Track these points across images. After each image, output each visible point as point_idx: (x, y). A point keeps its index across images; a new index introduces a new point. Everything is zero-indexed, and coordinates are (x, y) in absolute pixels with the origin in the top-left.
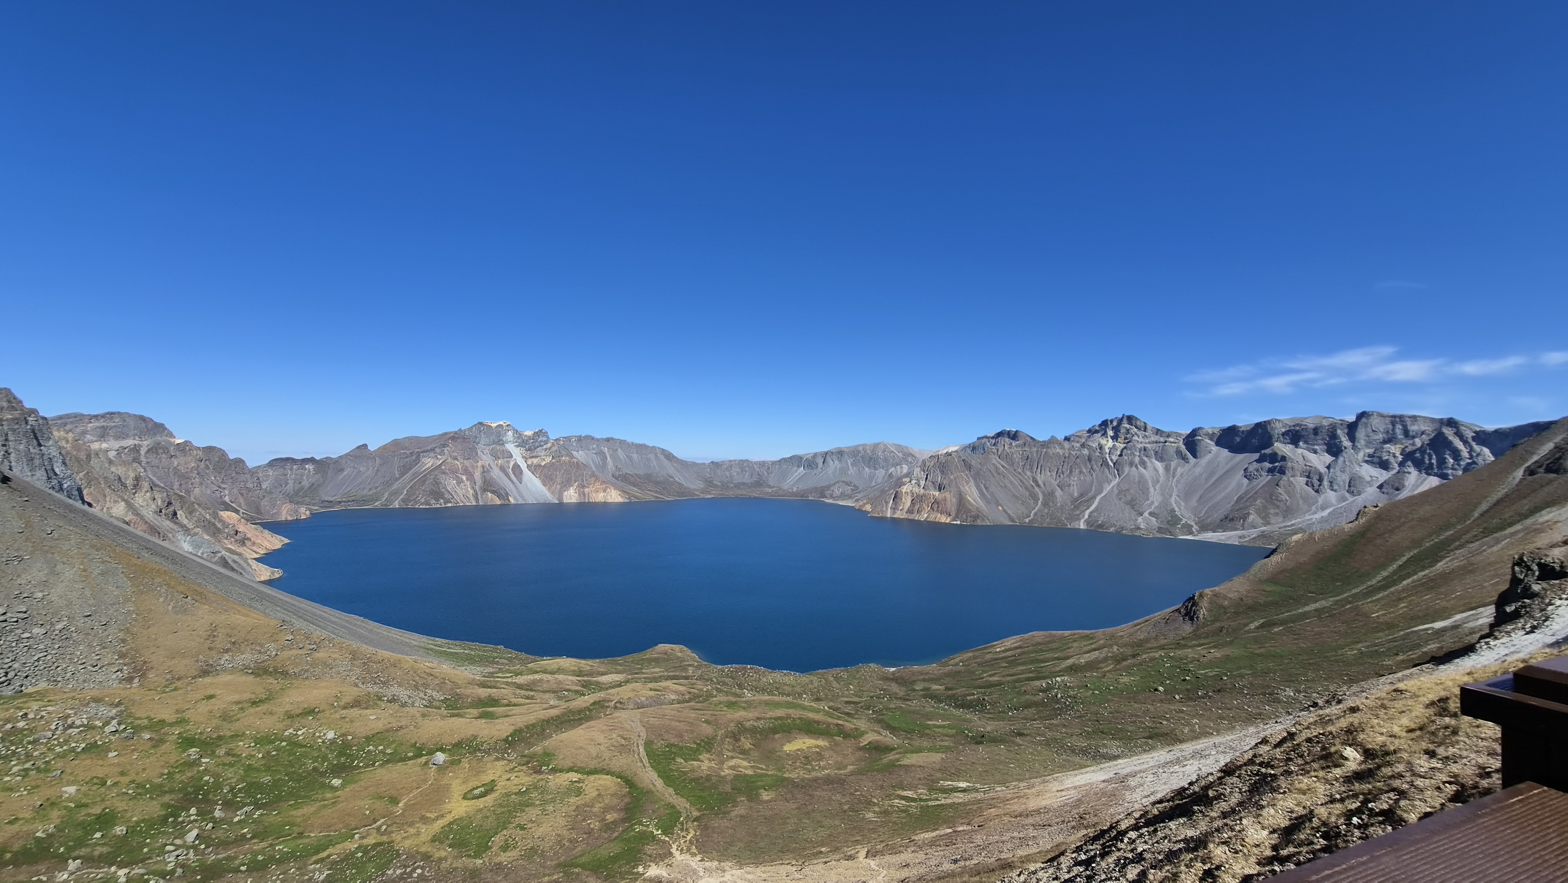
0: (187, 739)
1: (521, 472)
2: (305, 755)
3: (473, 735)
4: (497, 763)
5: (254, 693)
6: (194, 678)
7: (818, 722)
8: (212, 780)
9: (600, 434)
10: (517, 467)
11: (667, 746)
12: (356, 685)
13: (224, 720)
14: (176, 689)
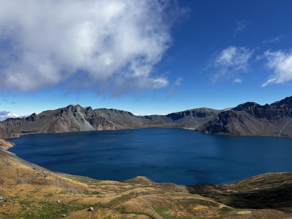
0: (20, 202)
1: (84, 121)
2: (53, 207)
3: (99, 202)
4: (109, 211)
5: (33, 189)
6: (16, 184)
7: (203, 201)
8: (31, 214)
9: (108, 108)
10: (82, 119)
11: (158, 207)
12: (60, 187)
13: (28, 197)
14: (12, 188)
